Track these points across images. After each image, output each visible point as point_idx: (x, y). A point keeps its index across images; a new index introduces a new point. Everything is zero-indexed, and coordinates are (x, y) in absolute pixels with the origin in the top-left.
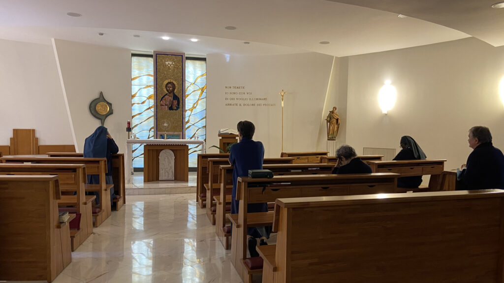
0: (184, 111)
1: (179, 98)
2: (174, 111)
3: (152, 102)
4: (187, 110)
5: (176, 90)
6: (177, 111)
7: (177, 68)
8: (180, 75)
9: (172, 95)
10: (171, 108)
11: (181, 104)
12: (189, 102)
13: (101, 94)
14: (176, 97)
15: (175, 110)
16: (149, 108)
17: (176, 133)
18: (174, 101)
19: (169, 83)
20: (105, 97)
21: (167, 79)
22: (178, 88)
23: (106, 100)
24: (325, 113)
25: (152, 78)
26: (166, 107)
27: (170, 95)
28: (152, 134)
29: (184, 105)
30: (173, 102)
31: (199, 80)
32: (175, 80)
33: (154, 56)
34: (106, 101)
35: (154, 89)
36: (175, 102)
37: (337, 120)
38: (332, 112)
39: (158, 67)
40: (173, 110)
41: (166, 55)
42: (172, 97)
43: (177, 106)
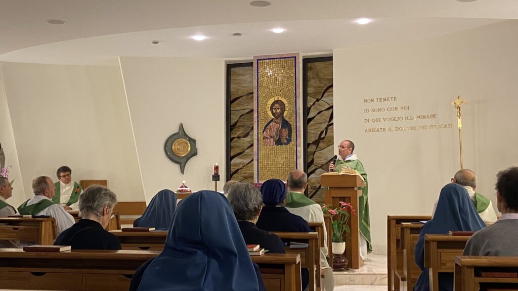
0: (297, 145)
1: (290, 125)
2: (284, 146)
4: (309, 144)
5: (286, 113)
7: (288, 78)
8: (292, 87)
10: (278, 142)
13: (181, 126)
14: (286, 124)
18: (284, 130)
20: (186, 131)
21: (272, 96)
22: (290, 109)
23: (188, 134)
26: (272, 140)
27: (277, 121)
32: (285, 97)
34: (187, 136)
36: (285, 132)
39: (260, 80)
40: (281, 144)
41: (271, 60)
42: (279, 124)
43: (287, 137)
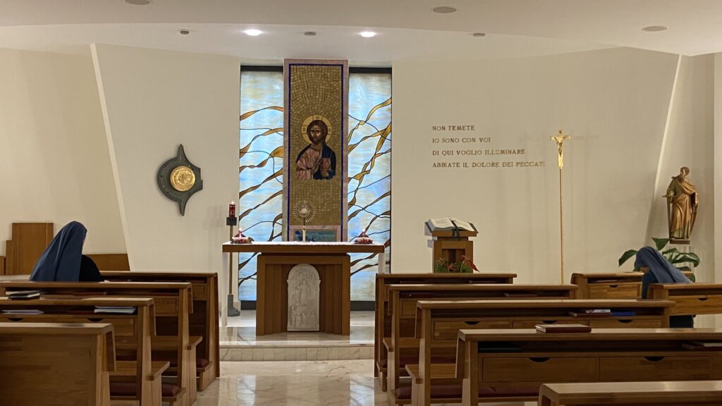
0: (344, 180)
1: (333, 153)
2: (325, 180)
3: (279, 163)
4: (350, 178)
5: (328, 137)
6: (330, 181)
7: (332, 92)
8: (337, 104)
9: (320, 146)
10: (318, 176)
11: (338, 166)
12: (355, 162)
13: (181, 149)
14: (328, 152)
15: (327, 178)
16: (274, 176)
17: (328, 227)
18: (325, 160)
19: (315, 122)
20: (187, 156)
21: (310, 115)
22: (334, 133)
23: (190, 160)
24: (661, 182)
25: (280, 114)
26: (309, 172)
27: (316, 147)
28: (278, 229)
29: (344, 168)
30: (321, 162)
31: (376, 114)
32: (328, 117)
33: (286, 70)
34: (190, 163)
35: (284, 135)
36: (327, 163)
37: (692, 197)
38: (678, 179)
39: (292, 92)
40: (321, 178)
41: (309, 66)
42: (319, 151)
43: (330, 170)
